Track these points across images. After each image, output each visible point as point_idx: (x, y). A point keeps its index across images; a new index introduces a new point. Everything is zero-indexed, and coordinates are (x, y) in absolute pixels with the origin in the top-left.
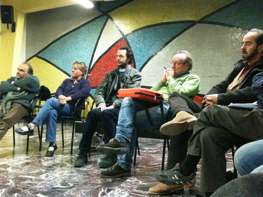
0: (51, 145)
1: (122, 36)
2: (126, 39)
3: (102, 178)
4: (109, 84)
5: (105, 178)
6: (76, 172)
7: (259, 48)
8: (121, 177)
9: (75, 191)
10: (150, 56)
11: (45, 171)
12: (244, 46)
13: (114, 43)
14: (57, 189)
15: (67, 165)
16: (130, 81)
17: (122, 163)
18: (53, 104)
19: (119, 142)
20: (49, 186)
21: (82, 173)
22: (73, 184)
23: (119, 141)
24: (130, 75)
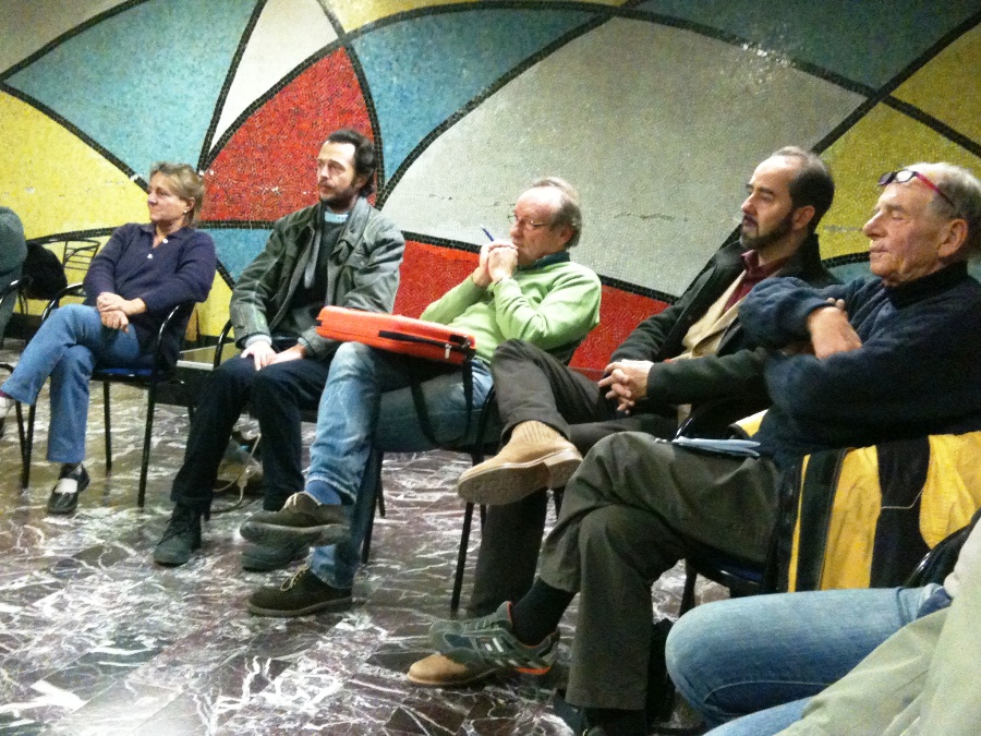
0: (66, 472)
1: (334, 37)
2: (352, 49)
3: (252, 614)
4: (287, 267)
5: (264, 615)
6: (163, 588)
7: (796, 216)
8: (318, 612)
9: (161, 670)
10: (437, 122)
11: (53, 580)
12: (752, 200)
13: (306, 61)
14: (102, 663)
15: (127, 555)
16: (361, 259)
17: (323, 566)
18: (76, 326)
19: (318, 507)
20: (73, 649)
21: (185, 595)
22: (154, 640)
23: (319, 504)
24: (361, 236)
